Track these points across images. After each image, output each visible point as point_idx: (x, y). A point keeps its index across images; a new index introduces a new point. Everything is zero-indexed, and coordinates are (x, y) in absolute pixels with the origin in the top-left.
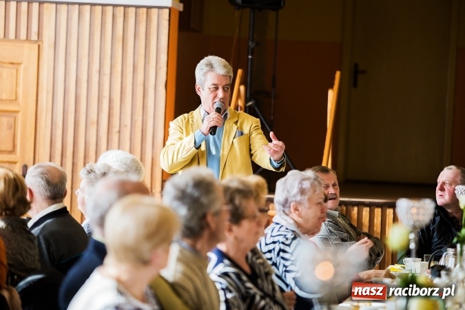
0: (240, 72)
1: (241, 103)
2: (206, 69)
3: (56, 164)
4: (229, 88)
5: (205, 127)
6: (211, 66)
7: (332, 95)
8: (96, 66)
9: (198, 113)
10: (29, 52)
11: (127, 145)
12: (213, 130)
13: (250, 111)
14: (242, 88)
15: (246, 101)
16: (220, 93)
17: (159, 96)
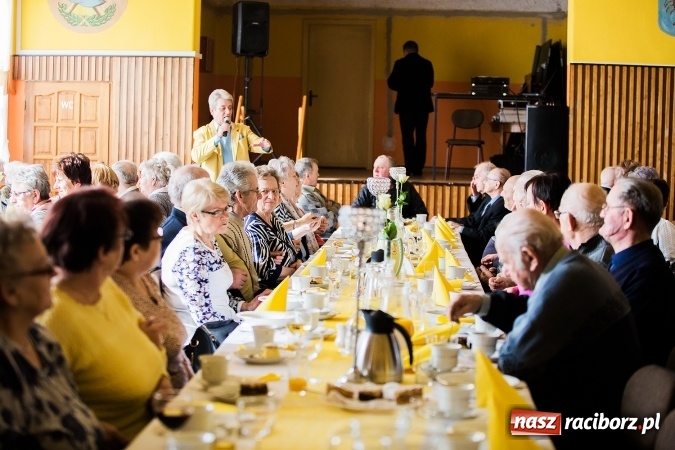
0: (241, 97)
1: (242, 118)
2: (216, 97)
3: (130, 161)
4: (234, 108)
5: (220, 133)
6: (219, 96)
7: (301, 112)
8: (147, 97)
9: (213, 124)
10: (104, 88)
11: (168, 146)
12: (225, 134)
13: (247, 123)
14: (243, 108)
15: (246, 116)
16: (227, 111)
17: (189, 114)
